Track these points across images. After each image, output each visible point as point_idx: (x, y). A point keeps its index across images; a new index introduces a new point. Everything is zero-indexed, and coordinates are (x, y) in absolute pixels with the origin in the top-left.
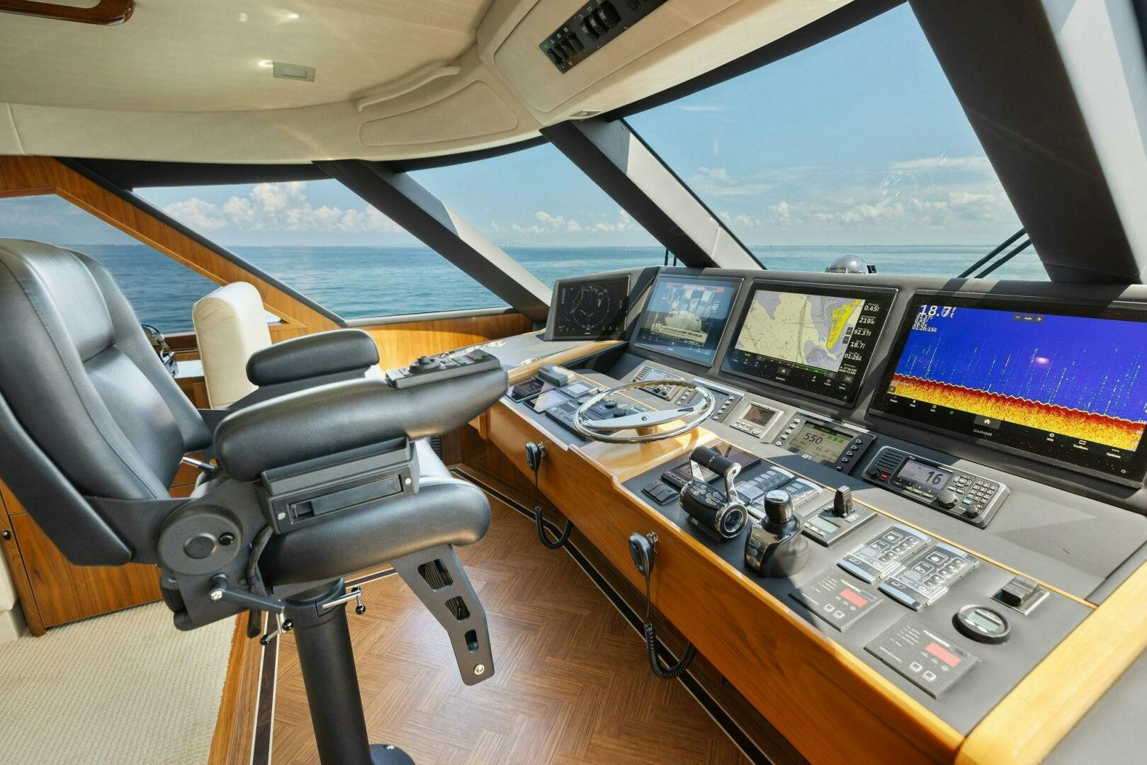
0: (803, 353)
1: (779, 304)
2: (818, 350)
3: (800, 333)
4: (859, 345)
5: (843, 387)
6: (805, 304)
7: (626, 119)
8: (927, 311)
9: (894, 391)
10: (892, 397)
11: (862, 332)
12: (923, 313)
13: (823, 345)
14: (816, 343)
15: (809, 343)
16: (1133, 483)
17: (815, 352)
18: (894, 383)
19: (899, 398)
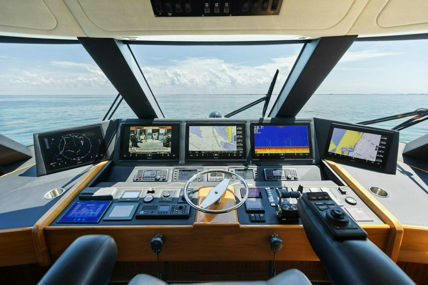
0: (222, 146)
1: (202, 132)
2: (226, 143)
3: (216, 139)
4: (240, 141)
5: (241, 155)
6: (213, 129)
7: (130, 45)
8: (256, 128)
9: (257, 152)
10: (257, 154)
11: (239, 137)
12: (255, 128)
13: (227, 141)
14: (225, 141)
15: (222, 142)
16: (312, 159)
17: (226, 145)
18: (256, 150)
19: (259, 154)
